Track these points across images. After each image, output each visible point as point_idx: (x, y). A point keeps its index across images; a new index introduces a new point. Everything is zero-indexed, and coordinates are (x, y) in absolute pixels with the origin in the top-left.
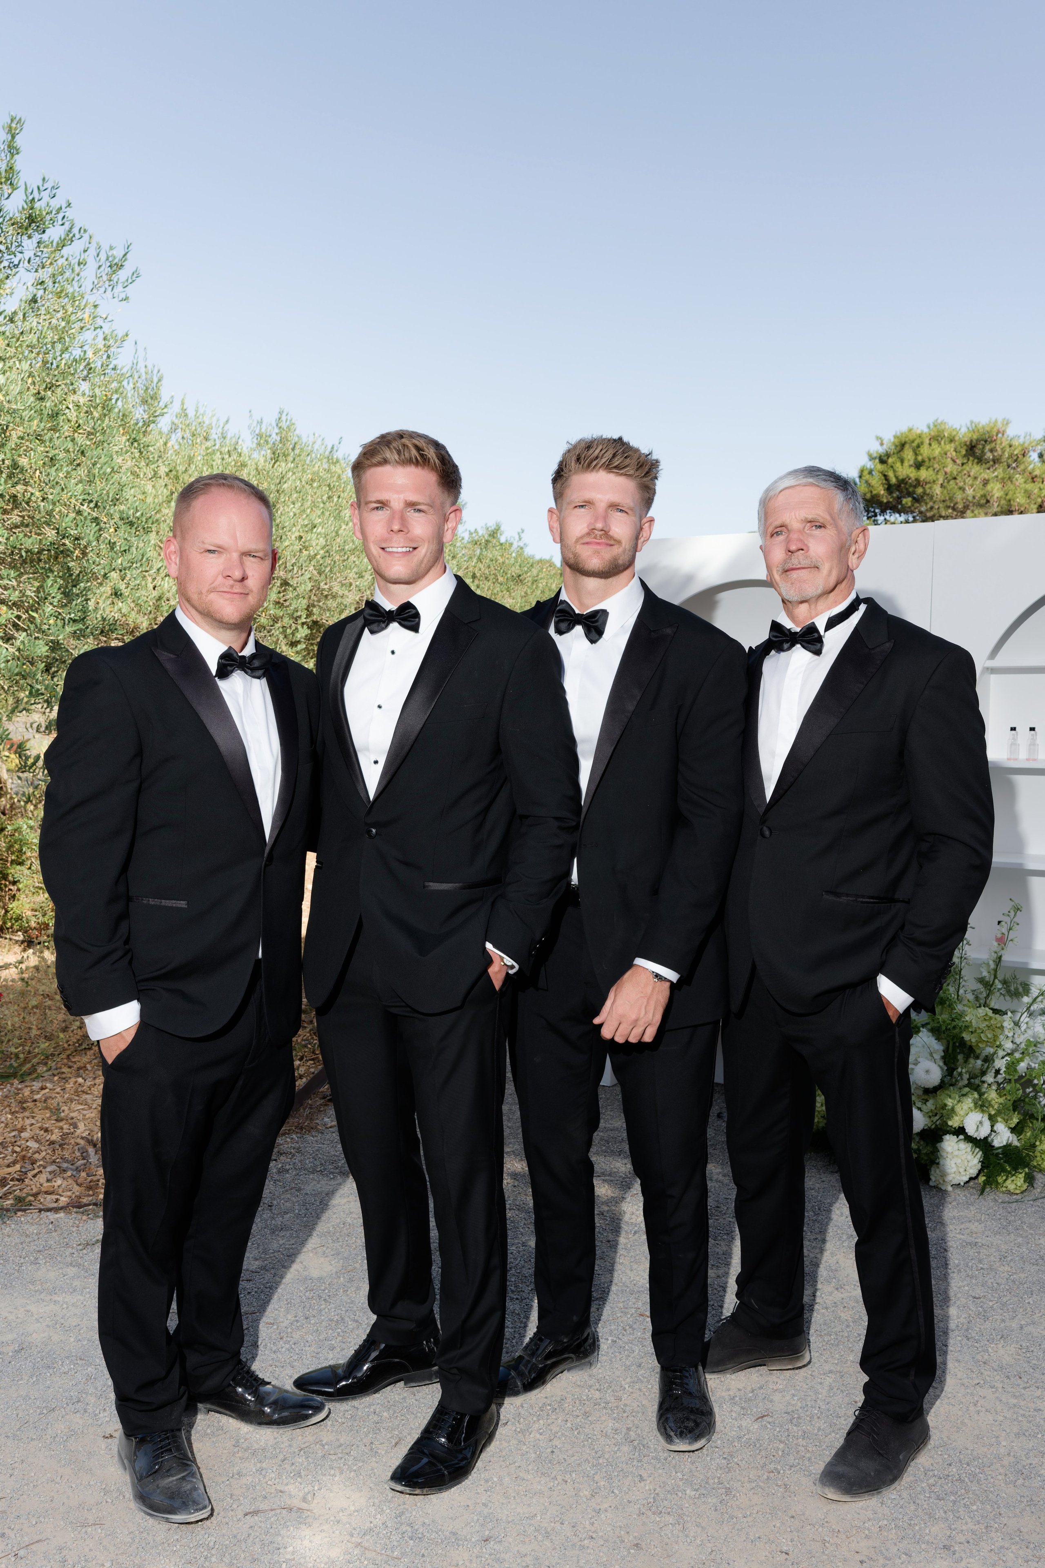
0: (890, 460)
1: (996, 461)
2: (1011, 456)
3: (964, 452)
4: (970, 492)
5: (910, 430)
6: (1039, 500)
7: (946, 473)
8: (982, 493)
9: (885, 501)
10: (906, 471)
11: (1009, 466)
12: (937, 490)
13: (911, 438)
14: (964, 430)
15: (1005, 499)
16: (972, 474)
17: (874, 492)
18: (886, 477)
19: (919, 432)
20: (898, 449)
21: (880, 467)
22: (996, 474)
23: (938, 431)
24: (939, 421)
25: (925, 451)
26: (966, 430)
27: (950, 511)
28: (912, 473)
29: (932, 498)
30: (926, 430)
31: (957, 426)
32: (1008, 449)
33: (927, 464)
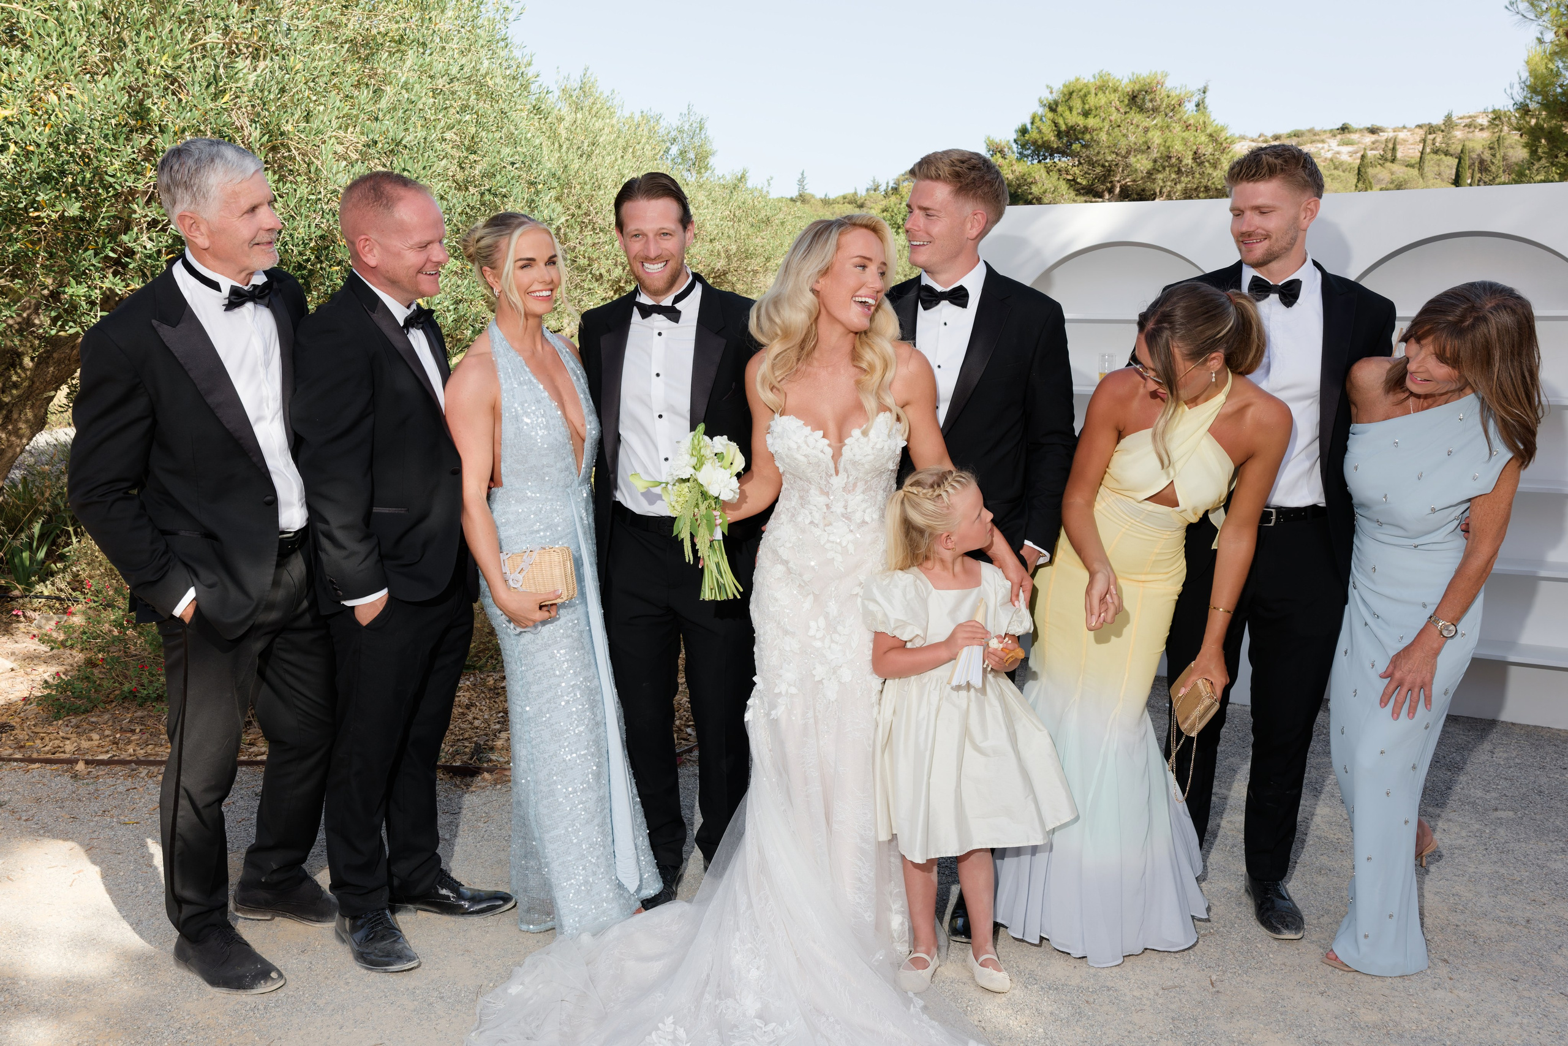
0: (1060, 109)
1: (1155, 110)
2: (1168, 106)
3: (1126, 102)
4: (1132, 139)
5: (1077, 80)
6: (1195, 147)
7: (1111, 121)
8: (1144, 140)
9: (1055, 146)
10: (1074, 119)
11: (1166, 115)
12: (1103, 136)
13: (1079, 87)
14: (1125, 81)
15: (1164, 146)
16: (1134, 122)
17: (1045, 139)
18: (1056, 125)
19: (1086, 81)
20: (1067, 97)
21: (1050, 115)
22: (1155, 122)
23: (1104, 81)
24: (1104, 72)
25: (1092, 101)
26: (1128, 81)
27: (1114, 156)
28: (1081, 121)
29: (1098, 143)
30: (1092, 80)
31: (1119, 77)
32: (1166, 99)
33: (1094, 112)
